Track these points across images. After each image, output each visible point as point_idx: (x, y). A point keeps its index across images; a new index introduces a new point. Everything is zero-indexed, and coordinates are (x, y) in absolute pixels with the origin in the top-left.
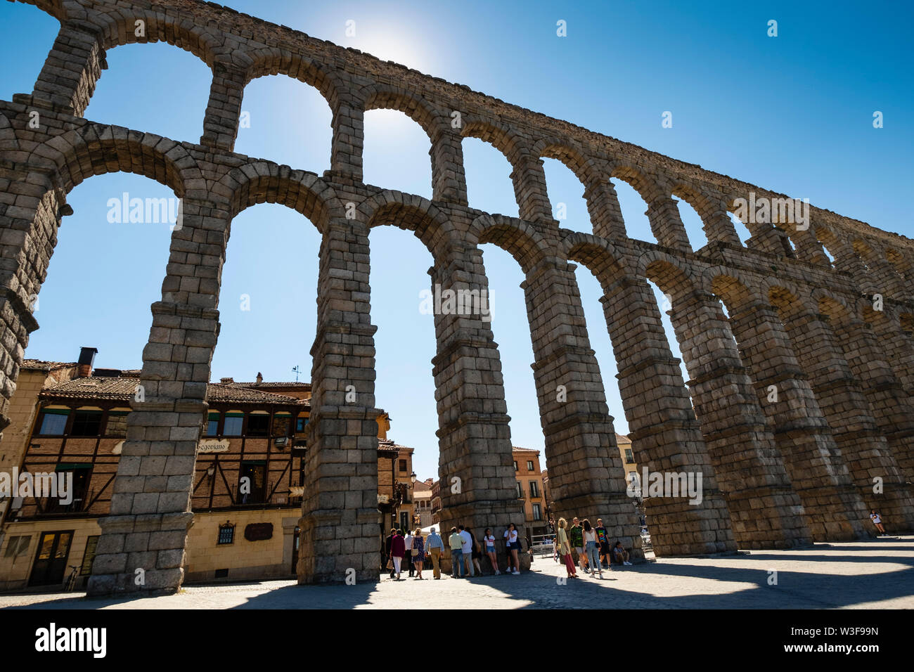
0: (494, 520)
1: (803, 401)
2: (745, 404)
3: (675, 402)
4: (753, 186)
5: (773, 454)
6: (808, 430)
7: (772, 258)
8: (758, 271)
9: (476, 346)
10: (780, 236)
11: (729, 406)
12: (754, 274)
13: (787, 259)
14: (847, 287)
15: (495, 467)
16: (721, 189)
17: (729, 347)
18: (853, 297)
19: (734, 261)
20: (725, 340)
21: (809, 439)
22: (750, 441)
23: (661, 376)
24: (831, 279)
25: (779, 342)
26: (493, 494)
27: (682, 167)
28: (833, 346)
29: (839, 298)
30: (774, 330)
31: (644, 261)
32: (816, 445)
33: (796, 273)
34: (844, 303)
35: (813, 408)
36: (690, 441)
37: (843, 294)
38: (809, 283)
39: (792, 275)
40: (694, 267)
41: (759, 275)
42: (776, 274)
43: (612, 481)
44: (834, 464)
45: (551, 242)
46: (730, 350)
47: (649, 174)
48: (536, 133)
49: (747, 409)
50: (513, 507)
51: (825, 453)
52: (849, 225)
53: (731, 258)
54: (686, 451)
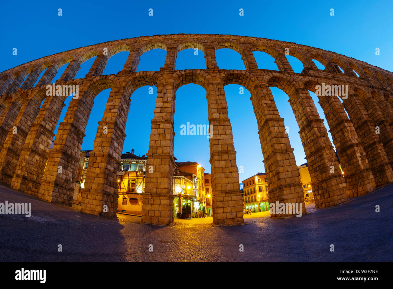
0: (152, 201)
1: (350, 132)
2: (321, 137)
3: (278, 140)
4: (321, 49)
5: (334, 160)
6: (352, 146)
7: (333, 73)
8: (327, 78)
9: (159, 124)
10: (334, 65)
11: (314, 139)
12: (325, 79)
13: (339, 73)
14: (364, 84)
15: (157, 178)
16: (306, 50)
17: (313, 111)
18: (367, 87)
19: (315, 75)
20: (311, 108)
21: (352, 150)
22: (323, 155)
23: (271, 128)
24: (357, 81)
25: (338, 106)
26: (154, 190)
27: (287, 44)
28: (361, 107)
29: (362, 88)
30: (335, 101)
31: (267, 77)
32: (355, 152)
33: (343, 79)
34: (364, 90)
35: (354, 135)
36: (286, 159)
37: (363, 87)
38: (349, 82)
39: (342, 79)
40: (294, 78)
41: (327, 80)
42: (335, 79)
43: (229, 185)
44: (362, 160)
45: (212, 75)
46: (314, 112)
47: (271, 47)
48: (213, 40)
49: (321, 139)
50: (164, 197)
51: (358, 155)
52: (361, 63)
53: (313, 74)
54: (282, 165)
